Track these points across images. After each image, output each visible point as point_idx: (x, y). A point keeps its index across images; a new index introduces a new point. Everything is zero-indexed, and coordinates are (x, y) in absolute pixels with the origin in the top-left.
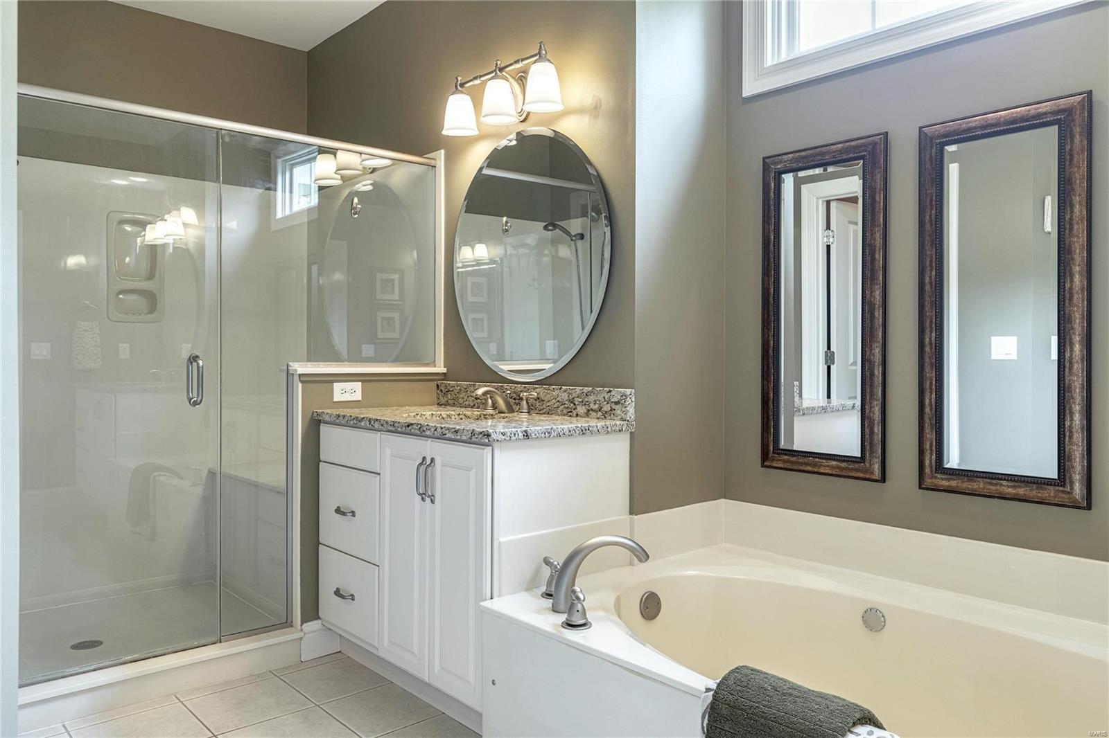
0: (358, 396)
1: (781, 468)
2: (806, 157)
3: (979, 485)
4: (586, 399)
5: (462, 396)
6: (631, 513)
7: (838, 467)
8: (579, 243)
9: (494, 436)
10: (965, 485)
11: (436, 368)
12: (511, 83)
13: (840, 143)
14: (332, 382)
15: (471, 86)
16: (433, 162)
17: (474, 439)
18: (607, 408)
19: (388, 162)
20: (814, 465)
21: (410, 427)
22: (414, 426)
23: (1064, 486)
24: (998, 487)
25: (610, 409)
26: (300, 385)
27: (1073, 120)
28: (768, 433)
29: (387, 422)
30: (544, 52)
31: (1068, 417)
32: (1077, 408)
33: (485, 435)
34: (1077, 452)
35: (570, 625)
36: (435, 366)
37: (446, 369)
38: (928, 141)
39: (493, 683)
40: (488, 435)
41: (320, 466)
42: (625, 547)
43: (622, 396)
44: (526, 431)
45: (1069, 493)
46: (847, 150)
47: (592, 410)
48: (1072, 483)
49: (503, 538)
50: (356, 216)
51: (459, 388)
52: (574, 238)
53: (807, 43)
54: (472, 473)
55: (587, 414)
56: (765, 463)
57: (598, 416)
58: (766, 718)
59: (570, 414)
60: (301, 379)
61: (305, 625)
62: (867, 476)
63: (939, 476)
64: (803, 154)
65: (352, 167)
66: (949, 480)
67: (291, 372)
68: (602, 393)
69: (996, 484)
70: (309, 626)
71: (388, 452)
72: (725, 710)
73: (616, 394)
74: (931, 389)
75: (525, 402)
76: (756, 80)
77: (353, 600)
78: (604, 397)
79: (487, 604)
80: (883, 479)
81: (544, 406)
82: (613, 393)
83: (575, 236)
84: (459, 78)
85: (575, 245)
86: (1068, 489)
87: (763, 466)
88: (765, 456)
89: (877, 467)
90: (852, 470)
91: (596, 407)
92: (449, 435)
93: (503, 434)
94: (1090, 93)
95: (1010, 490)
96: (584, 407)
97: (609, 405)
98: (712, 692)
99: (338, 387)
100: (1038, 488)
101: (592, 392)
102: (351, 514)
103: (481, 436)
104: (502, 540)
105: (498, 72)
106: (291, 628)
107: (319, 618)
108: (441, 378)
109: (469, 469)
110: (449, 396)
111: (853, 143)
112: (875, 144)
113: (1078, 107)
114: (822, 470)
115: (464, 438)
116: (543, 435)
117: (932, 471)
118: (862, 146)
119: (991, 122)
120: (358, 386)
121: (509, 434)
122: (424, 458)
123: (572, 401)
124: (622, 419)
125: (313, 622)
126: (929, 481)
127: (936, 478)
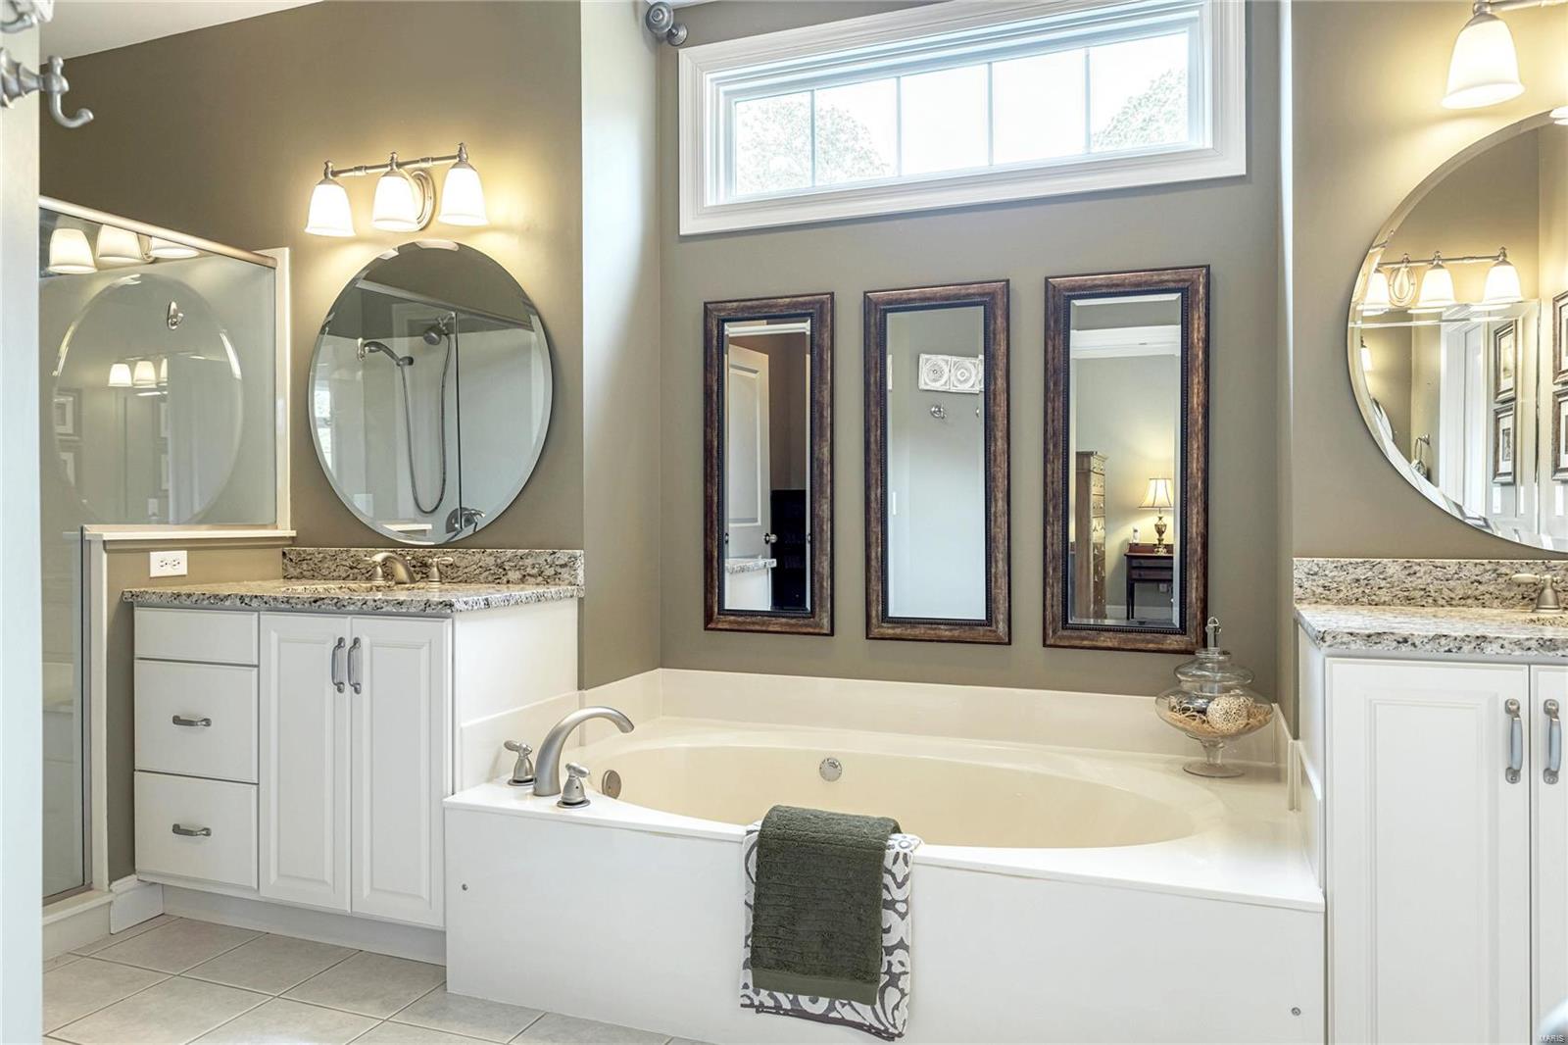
0: (182, 569)
1: (726, 630)
2: (752, 307)
3: (919, 631)
4: (521, 563)
5: (326, 565)
6: (580, 688)
7: (787, 624)
8: (407, 369)
9: (457, 606)
10: (909, 631)
11: (278, 531)
12: (410, 185)
13: (787, 297)
14: (148, 551)
15: (351, 176)
16: (270, 263)
17: (428, 610)
18: (550, 572)
19: (195, 253)
20: (764, 623)
21: (318, 603)
22: (326, 601)
23: (990, 625)
24: (937, 632)
25: (553, 573)
26: (105, 556)
27: (996, 304)
28: (712, 593)
29: (275, 599)
30: (465, 156)
31: (993, 565)
32: (1001, 556)
33: (446, 605)
34: (1001, 594)
35: (567, 804)
36: (277, 528)
37: (294, 532)
38: (873, 307)
39: (464, 888)
40: (451, 605)
41: (135, 664)
42: (608, 718)
43: (570, 558)
44: (487, 600)
45: (995, 632)
46: (795, 305)
47: (529, 575)
48: (997, 622)
49: (465, 722)
50: (174, 327)
51: (321, 555)
52: (401, 363)
53: (746, 189)
54: (425, 651)
55: (523, 579)
56: (709, 626)
57: (538, 581)
58: (816, 842)
59: (498, 581)
60: (108, 547)
61: (115, 883)
62: (817, 631)
63: (884, 625)
64: (749, 303)
65: (127, 253)
66: (893, 628)
67: (87, 538)
68: (543, 556)
69: (935, 629)
70: (121, 885)
71: (274, 636)
72: (774, 844)
73: (563, 556)
74: (877, 542)
75: (435, 569)
76: (694, 218)
77: (208, 834)
78: (546, 560)
79: (450, 799)
80: (832, 634)
81: (459, 573)
82: (557, 555)
83: (401, 360)
84: (330, 165)
85: (403, 372)
86: (994, 628)
87: (706, 629)
88: (708, 617)
89: (826, 621)
90: (801, 626)
91: (535, 571)
92: (387, 609)
93: (466, 603)
94: (1008, 281)
95: (947, 633)
96: (517, 572)
97: (552, 569)
98: (757, 833)
99: (156, 557)
100: (970, 630)
101: (528, 554)
102: (204, 723)
103: (440, 606)
104: (463, 725)
105: (395, 167)
106: (91, 892)
107: (133, 871)
108: (290, 543)
109: (419, 648)
110: (305, 567)
111: (800, 299)
112: (822, 303)
113: (1000, 292)
114: (771, 629)
115: (412, 610)
116: (502, 603)
117: (878, 620)
118: (810, 303)
119: (928, 295)
120: (183, 555)
121: (471, 603)
122: (341, 640)
123: (501, 566)
124: (570, 584)
125: (125, 879)
126: (876, 630)
127: (882, 627)
